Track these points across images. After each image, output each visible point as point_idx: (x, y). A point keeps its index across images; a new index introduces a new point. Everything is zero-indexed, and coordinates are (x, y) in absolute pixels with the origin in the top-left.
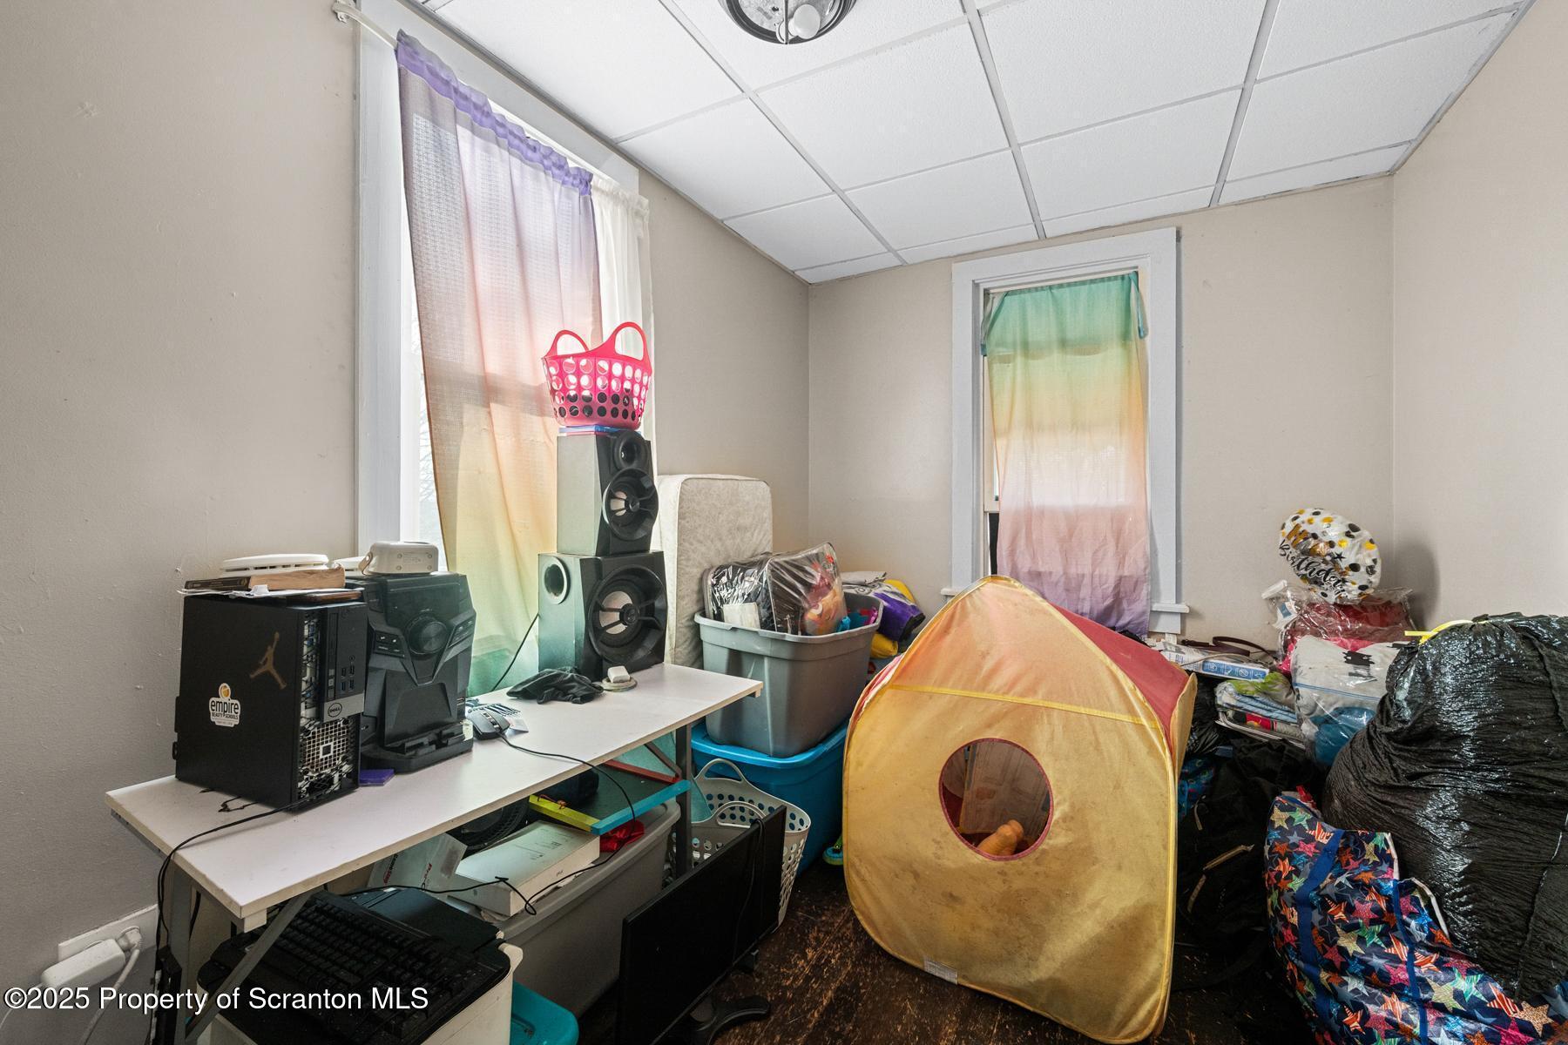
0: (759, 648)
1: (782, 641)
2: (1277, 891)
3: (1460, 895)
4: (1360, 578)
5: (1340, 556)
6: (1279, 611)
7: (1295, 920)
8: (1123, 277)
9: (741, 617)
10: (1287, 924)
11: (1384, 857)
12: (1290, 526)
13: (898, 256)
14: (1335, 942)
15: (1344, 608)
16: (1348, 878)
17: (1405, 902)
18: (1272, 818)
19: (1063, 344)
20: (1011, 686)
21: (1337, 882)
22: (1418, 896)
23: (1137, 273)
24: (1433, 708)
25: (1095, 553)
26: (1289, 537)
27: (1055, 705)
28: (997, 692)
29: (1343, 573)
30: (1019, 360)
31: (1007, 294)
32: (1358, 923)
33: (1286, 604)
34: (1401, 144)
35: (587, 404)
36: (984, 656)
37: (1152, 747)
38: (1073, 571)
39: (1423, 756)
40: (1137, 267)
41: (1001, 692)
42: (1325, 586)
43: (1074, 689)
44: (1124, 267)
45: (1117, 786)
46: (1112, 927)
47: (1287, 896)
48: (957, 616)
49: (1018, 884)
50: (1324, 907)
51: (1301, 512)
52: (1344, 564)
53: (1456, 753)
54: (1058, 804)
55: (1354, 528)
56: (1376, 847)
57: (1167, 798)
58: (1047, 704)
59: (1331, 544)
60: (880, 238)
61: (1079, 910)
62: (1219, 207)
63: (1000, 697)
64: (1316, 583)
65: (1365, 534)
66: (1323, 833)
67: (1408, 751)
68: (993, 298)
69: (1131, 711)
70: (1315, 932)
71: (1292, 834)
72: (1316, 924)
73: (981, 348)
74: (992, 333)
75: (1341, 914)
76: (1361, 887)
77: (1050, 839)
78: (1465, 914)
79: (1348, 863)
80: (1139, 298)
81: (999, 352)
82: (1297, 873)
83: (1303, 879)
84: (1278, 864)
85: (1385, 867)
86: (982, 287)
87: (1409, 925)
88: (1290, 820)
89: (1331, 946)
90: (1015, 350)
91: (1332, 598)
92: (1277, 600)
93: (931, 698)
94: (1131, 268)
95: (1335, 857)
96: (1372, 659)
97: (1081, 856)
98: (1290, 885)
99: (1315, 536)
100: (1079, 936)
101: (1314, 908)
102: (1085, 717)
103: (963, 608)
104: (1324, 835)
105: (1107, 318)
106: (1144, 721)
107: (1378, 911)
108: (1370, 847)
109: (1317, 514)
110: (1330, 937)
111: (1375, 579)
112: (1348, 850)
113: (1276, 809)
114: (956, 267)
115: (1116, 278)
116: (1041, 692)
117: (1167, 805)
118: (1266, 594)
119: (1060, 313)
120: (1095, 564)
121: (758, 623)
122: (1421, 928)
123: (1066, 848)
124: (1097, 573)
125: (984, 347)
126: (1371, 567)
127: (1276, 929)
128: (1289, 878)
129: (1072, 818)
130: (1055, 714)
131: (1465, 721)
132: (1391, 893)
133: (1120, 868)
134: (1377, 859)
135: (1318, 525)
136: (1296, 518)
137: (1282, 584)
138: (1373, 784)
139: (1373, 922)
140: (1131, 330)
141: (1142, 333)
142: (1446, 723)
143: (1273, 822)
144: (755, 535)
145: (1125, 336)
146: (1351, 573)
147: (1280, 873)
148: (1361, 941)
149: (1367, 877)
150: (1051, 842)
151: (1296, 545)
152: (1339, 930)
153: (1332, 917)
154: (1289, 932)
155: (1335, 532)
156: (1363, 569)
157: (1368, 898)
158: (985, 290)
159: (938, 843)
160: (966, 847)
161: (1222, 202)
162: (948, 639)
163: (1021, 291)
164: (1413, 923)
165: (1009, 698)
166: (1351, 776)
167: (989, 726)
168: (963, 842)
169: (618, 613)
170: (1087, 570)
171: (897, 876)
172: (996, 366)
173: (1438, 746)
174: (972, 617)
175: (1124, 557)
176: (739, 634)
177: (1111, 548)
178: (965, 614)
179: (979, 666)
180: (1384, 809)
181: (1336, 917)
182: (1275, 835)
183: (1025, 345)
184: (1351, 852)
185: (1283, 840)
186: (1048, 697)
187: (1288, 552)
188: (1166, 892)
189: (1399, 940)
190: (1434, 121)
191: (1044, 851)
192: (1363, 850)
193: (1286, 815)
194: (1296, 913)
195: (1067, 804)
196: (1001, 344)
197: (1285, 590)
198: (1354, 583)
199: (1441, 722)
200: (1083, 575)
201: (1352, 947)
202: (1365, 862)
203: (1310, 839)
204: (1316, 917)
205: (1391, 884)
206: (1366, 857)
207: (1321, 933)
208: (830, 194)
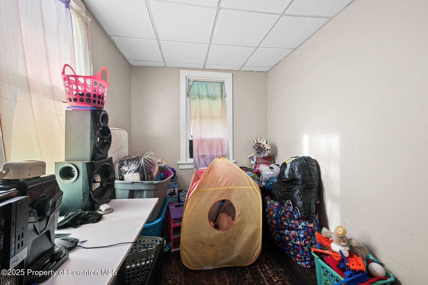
0: (143, 188)
1: (152, 184)
2: (271, 218)
3: (302, 208)
4: (268, 152)
5: (265, 148)
6: (251, 160)
7: (275, 223)
8: (221, 82)
9: (133, 178)
10: (273, 224)
11: (289, 205)
12: (256, 142)
13: (165, 64)
14: (283, 224)
15: (264, 158)
16: (284, 211)
17: (294, 212)
18: (267, 203)
19: (208, 97)
20: (225, 185)
21: (282, 212)
22: (296, 210)
23: (224, 82)
24: (295, 175)
25: (217, 150)
26: (255, 144)
27: (236, 187)
28: (222, 187)
29: (265, 151)
30: (198, 99)
31: (194, 81)
32: (286, 219)
33: (254, 158)
34: (271, 67)
35: (88, 97)
36: (219, 178)
37: (256, 193)
38: (212, 154)
39: (292, 184)
40: (224, 81)
41: (223, 187)
42: (261, 154)
43: (240, 183)
44: (221, 80)
45: (250, 204)
46: (250, 237)
47: (273, 218)
48: (211, 168)
49: (229, 235)
50: (281, 218)
51: (257, 139)
52: (266, 149)
53: (298, 183)
54: (237, 212)
55: (267, 142)
56: (287, 203)
57: (260, 204)
58: (234, 188)
59: (264, 145)
60: (163, 58)
61: (242, 236)
62: (240, 71)
63: (223, 188)
64: (259, 153)
65: (268, 143)
66: (276, 204)
67: (289, 184)
68: (190, 82)
69: (252, 186)
70: (279, 223)
71: (271, 205)
72: (279, 222)
73: (188, 95)
74: (190, 91)
75: (283, 218)
76: (286, 212)
77: (236, 221)
78: (303, 211)
79: (282, 208)
80: (225, 88)
81: (192, 96)
82: (274, 213)
83: (275, 214)
84: (270, 212)
85: (289, 207)
86: (188, 78)
87: (294, 216)
88: (270, 203)
89: (282, 225)
90: (196, 96)
91: (262, 156)
92: (252, 158)
93: (206, 192)
94: (223, 81)
95: (279, 208)
96: (273, 167)
97: (243, 223)
98: (273, 216)
99: (261, 144)
100: (243, 243)
101: (278, 219)
102: (242, 189)
103: (213, 166)
104: (277, 204)
105: (218, 92)
106: (255, 187)
107: (289, 215)
108: (286, 204)
109: (261, 139)
110: (282, 223)
111: (270, 152)
112: (281, 206)
113: (268, 201)
114: (181, 71)
115: (219, 82)
116: (233, 185)
117: (260, 205)
118: (249, 157)
119: (207, 88)
120: (217, 152)
121: (140, 179)
122: (297, 216)
123: (239, 222)
124: (217, 154)
125: (188, 94)
126: (270, 149)
127: (271, 226)
128: (273, 214)
129: (241, 214)
130: (236, 190)
131: (299, 177)
132: (292, 211)
133: (251, 223)
134: (287, 206)
135: (261, 142)
136: (257, 140)
137: (253, 154)
138: (284, 192)
139: (289, 218)
140: (223, 96)
141: (225, 96)
142: (297, 177)
143: (268, 204)
144: (125, 149)
145: (222, 97)
146: (267, 151)
147: (271, 214)
148: (287, 222)
149: (287, 210)
150: (236, 222)
151: (257, 146)
152: (284, 221)
153: (282, 219)
154: (274, 225)
155: (264, 143)
156: (269, 150)
157: (287, 214)
158: (188, 79)
159: (209, 232)
160: (216, 230)
161: (241, 70)
162: (210, 175)
163: (197, 81)
164: (295, 216)
165: (225, 188)
166: (278, 191)
167: (221, 196)
168: (215, 229)
169: (100, 183)
170: (215, 154)
171: (197, 246)
172: (191, 100)
173: (295, 182)
174: (215, 168)
175: (223, 150)
176: (134, 184)
177: (220, 147)
178: (213, 168)
179: (218, 181)
180: (287, 196)
181: (283, 219)
182: (268, 206)
183: (199, 96)
184: (282, 206)
185: (270, 207)
186: (234, 186)
187: (255, 147)
188: (260, 225)
189: (292, 220)
190: (277, 64)
191: (235, 225)
192: (284, 205)
193: (269, 202)
194: (275, 221)
195: (239, 211)
196: (193, 94)
197: (254, 155)
198: (267, 153)
199: (296, 177)
200: (214, 155)
201: (286, 224)
202: (285, 207)
203: (274, 205)
204: (279, 220)
205: (292, 210)
206: (285, 206)
207: (281, 223)
208: (155, 40)
